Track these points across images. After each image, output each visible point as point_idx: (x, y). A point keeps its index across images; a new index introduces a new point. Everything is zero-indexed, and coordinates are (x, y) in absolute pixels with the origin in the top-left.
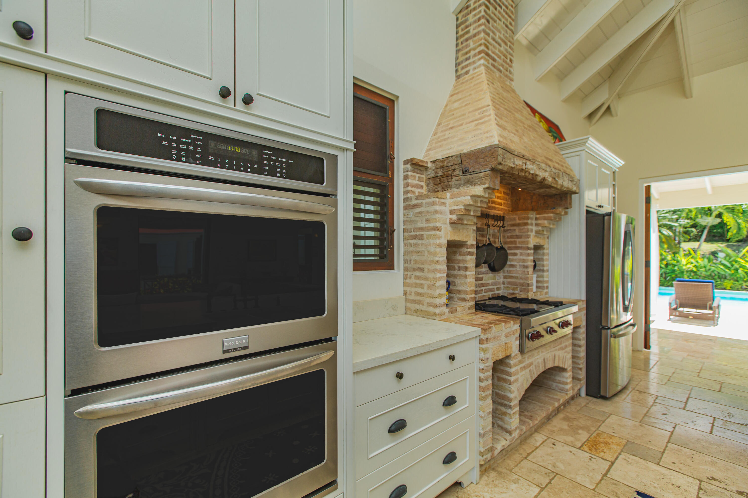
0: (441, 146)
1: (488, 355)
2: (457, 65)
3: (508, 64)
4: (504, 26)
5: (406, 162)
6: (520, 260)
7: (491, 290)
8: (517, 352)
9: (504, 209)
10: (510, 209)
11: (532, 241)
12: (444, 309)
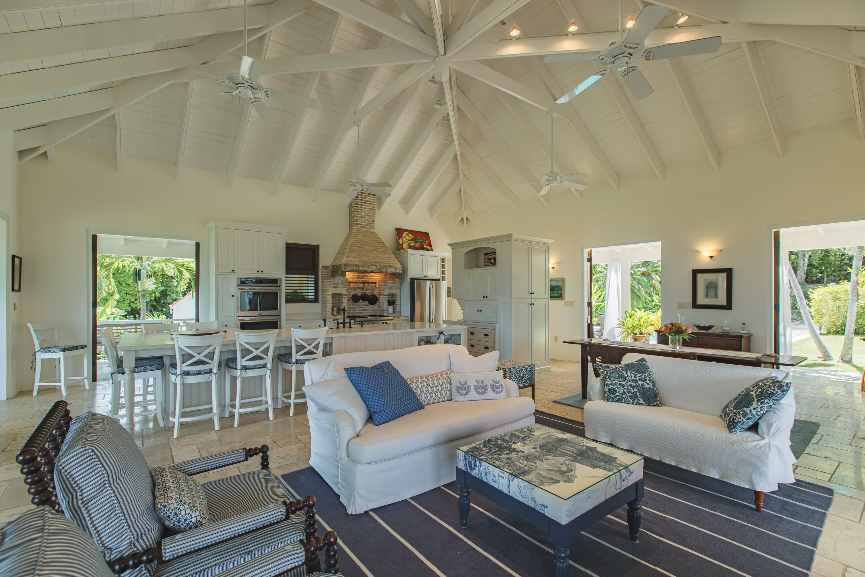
2: (350, 225)
3: (371, 223)
5: (323, 267)
6: (382, 300)
9: (378, 279)
10: (382, 279)
11: (387, 292)
12: (331, 315)
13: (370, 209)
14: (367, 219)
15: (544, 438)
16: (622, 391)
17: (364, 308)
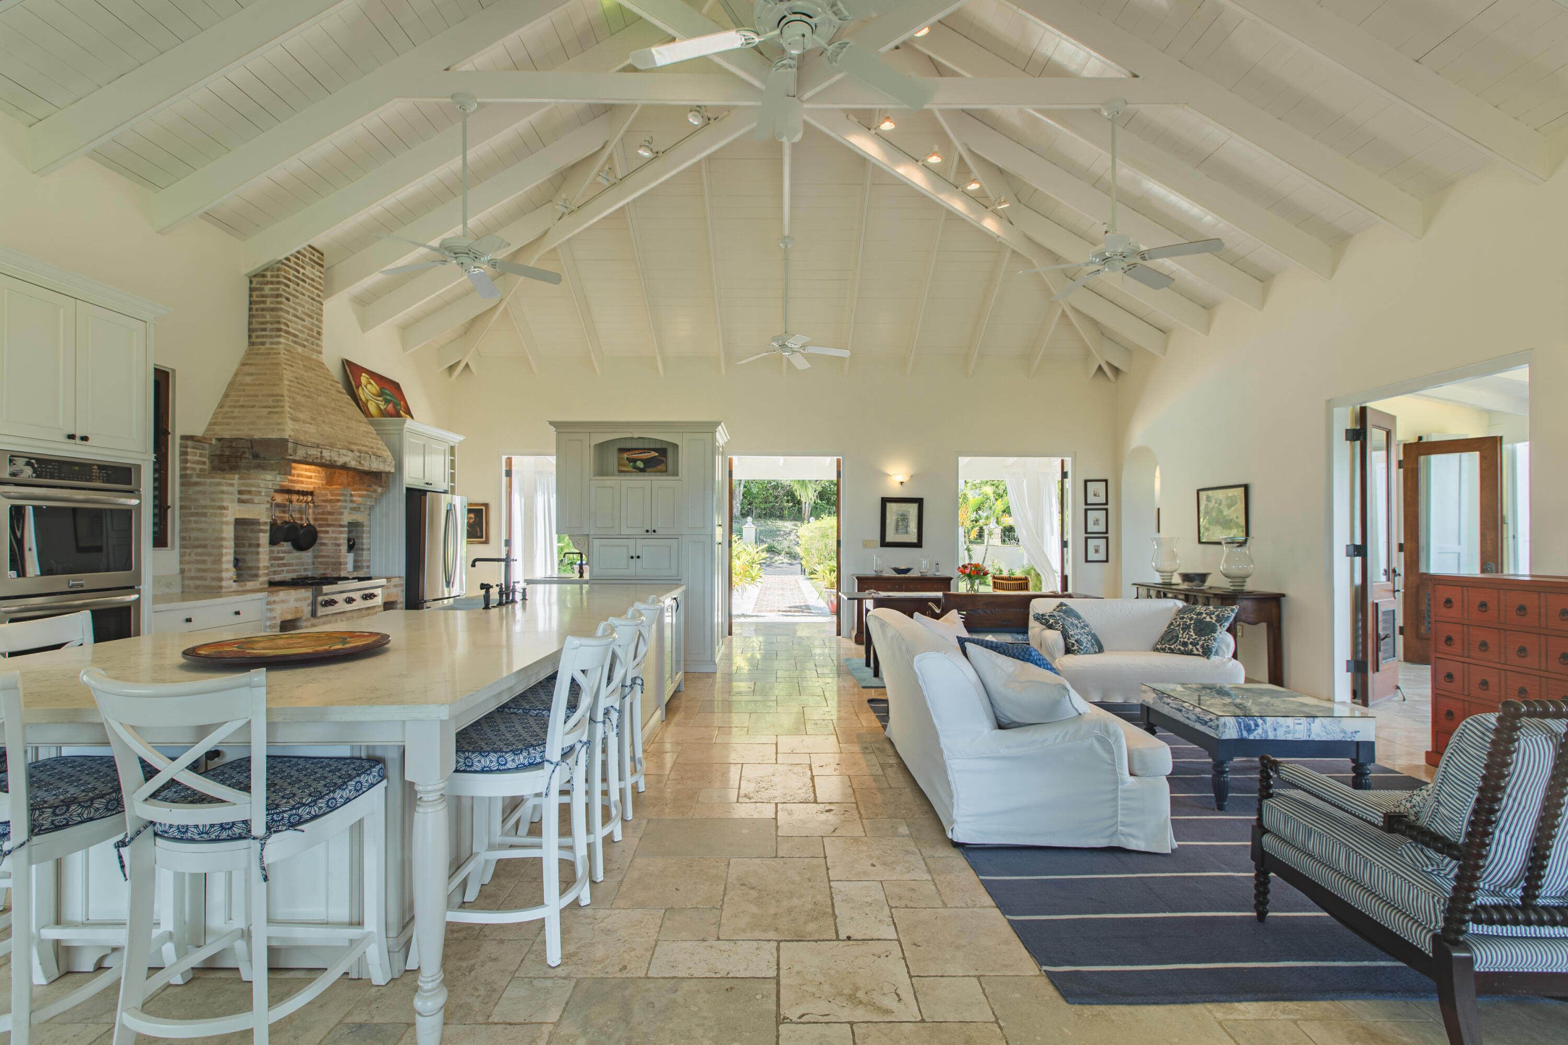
0: (228, 424)
1: (273, 615)
2: (249, 331)
3: (314, 337)
4: (309, 300)
5: (184, 438)
6: (332, 538)
7: (295, 571)
8: (309, 615)
9: (315, 483)
10: (324, 482)
11: (347, 518)
12: (231, 582)
13: (313, 299)
14: (306, 323)
17: (282, 558)
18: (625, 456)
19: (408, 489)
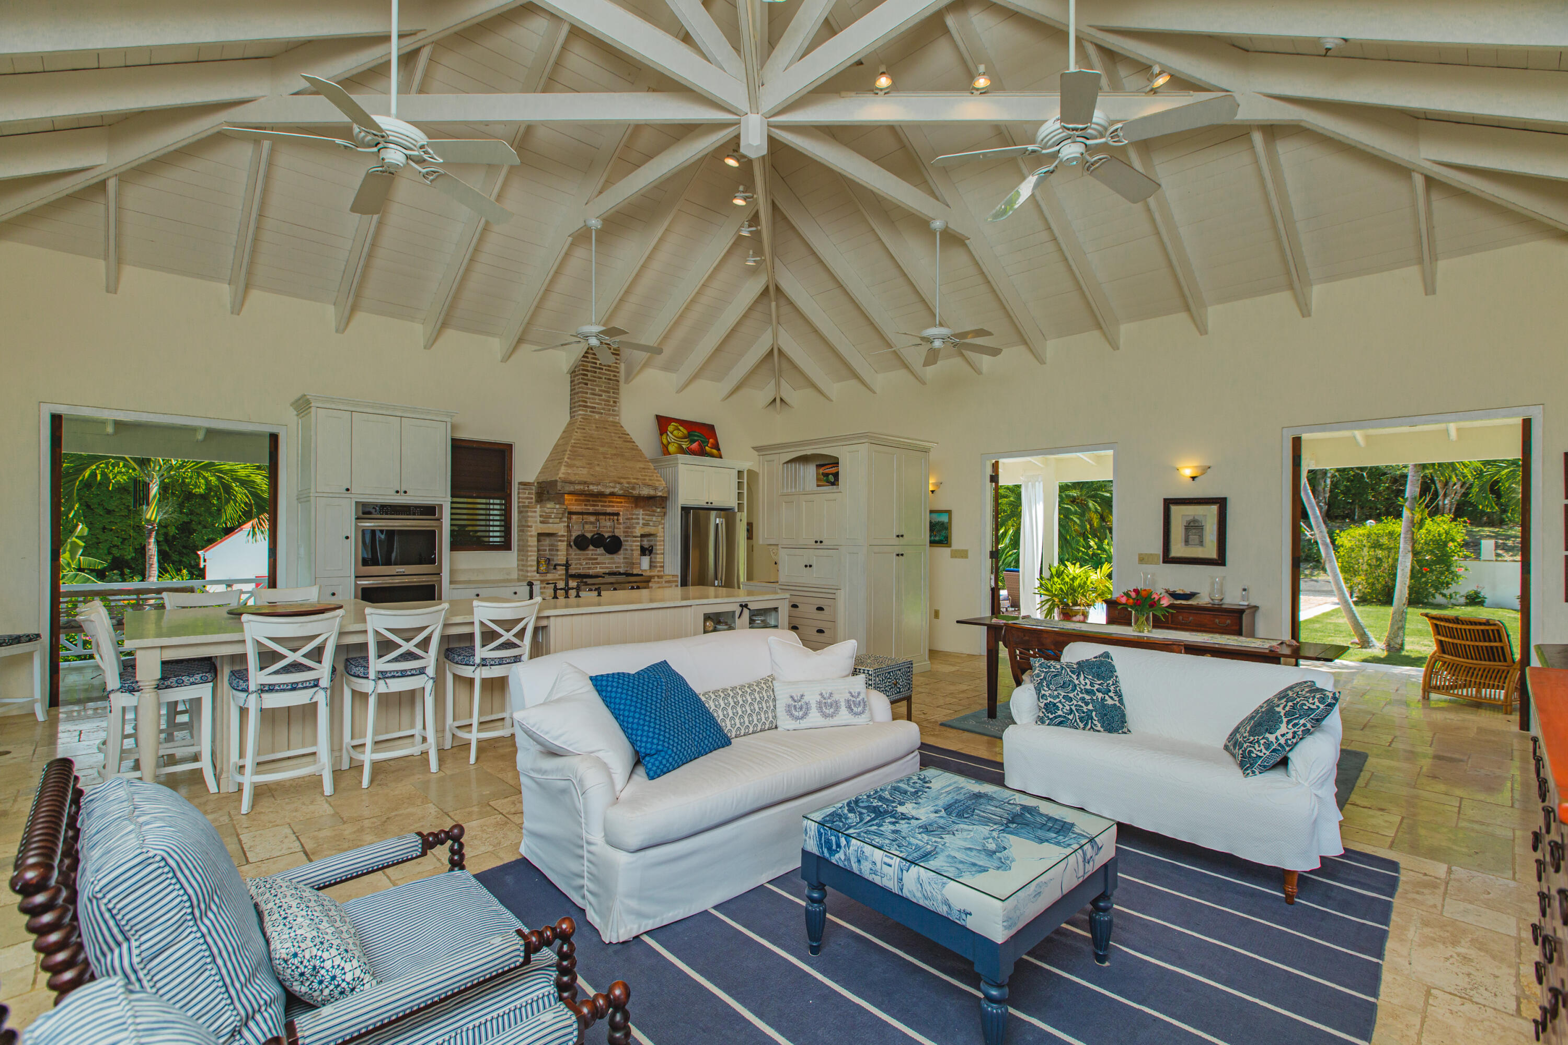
2: (571, 408)
3: (611, 406)
4: (606, 381)
5: (520, 483)
6: (630, 545)
7: (607, 568)
11: (638, 531)
12: (535, 574)
13: (610, 379)
14: (603, 397)
15: (948, 793)
16: (1068, 708)
17: (597, 559)
18: (821, 471)
19: (683, 508)
